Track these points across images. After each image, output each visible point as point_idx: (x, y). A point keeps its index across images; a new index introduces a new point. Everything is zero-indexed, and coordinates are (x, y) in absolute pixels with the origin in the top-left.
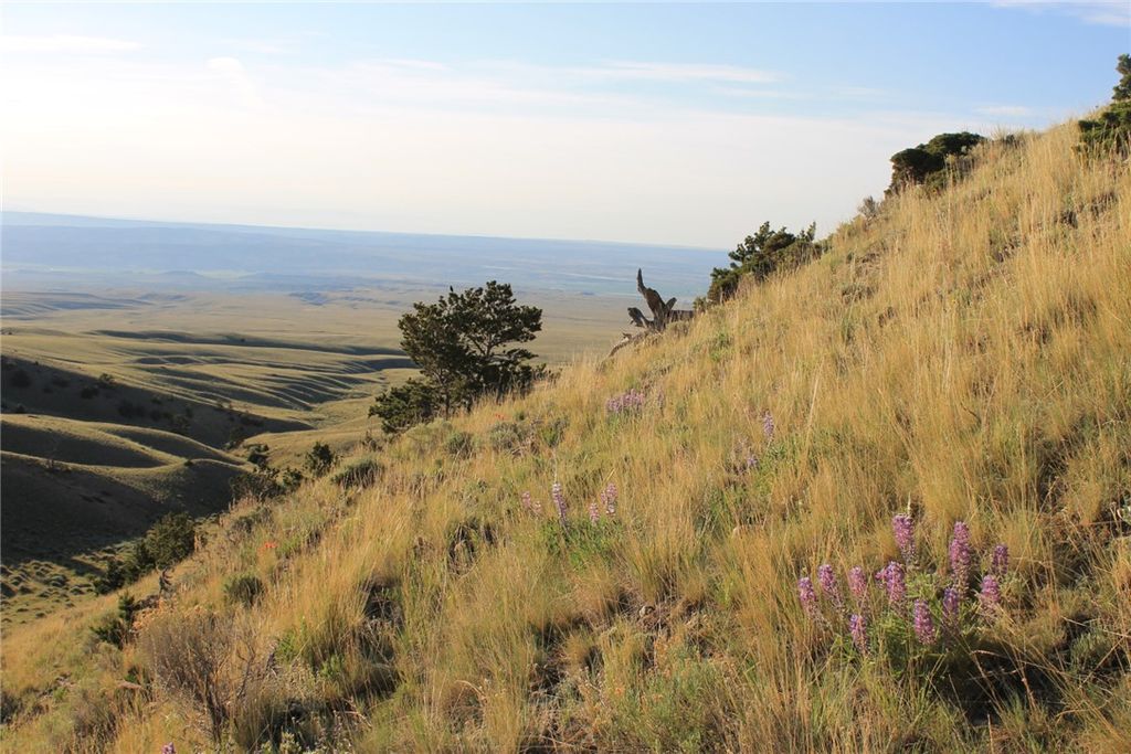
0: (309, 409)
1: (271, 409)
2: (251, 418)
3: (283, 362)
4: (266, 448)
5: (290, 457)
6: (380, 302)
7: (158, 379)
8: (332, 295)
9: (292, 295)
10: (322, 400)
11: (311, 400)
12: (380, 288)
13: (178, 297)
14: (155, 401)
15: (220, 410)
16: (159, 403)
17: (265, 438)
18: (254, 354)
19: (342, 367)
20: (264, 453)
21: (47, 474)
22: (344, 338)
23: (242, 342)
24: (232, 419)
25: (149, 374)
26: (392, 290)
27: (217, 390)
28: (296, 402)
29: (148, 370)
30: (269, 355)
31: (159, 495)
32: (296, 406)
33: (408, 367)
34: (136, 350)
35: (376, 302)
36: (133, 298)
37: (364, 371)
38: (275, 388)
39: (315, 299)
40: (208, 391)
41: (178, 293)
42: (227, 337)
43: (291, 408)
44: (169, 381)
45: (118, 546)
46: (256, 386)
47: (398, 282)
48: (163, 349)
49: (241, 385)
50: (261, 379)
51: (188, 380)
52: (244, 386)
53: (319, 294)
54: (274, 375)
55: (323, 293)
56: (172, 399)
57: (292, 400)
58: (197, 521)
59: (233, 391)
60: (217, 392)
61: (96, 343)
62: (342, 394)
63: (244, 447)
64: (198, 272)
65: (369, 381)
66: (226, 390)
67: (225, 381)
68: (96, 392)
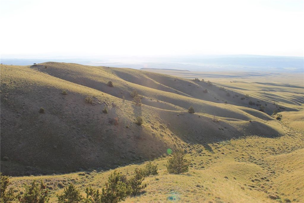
0: (300, 105)
1: (290, 104)
2: (282, 107)
3: (298, 92)
4: (282, 116)
5: (287, 119)
7: (262, 95)
11: (302, 103)
14: (258, 101)
15: (274, 104)
16: (259, 102)
17: (282, 113)
18: (291, 89)
20: (281, 117)
21: (212, 122)
23: (289, 86)
25: (261, 94)
28: (297, 103)
30: (295, 90)
31: (239, 129)
32: (297, 104)
34: (262, 87)
38: (293, 99)
40: (274, 99)
41: (278, 73)
42: (285, 85)
43: (295, 105)
44: (265, 96)
45: (221, 142)
46: (287, 98)
48: (268, 87)
50: (290, 96)
54: (294, 96)
57: (296, 103)
58: (246, 137)
59: (280, 99)
60: (276, 100)
61: (253, 85)
63: (277, 115)
64: (284, 68)
66: (279, 99)
67: (279, 96)
68: (244, 98)
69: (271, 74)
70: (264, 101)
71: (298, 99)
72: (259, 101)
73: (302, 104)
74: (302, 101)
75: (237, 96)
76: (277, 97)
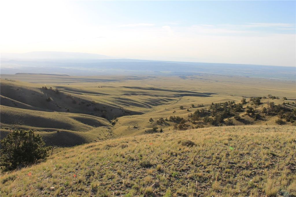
0: (150, 108)
1: (138, 107)
2: (127, 111)
4: (117, 121)
8: (188, 77)
9: (180, 77)
12: (199, 75)
23: (153, 89)
26: (202, 76)
32: (148, 107)
35: (197, 78)
38: (146, 102)
40: (125, 103)
41: (155, 76)
44: (118, 101)
53: (185, 77)
54: (150, 99)
57: (148, 105)
64: (161, 71)
66: (131, 103)
67: (133, 101)
68: (90, 105)
69: (148, 77)
70: (110, 107)
71: (152, 102)
72: (105, 107)
73: (154, 107)
74: (155, 104)
75: (84, 103)
76: (130, 101)
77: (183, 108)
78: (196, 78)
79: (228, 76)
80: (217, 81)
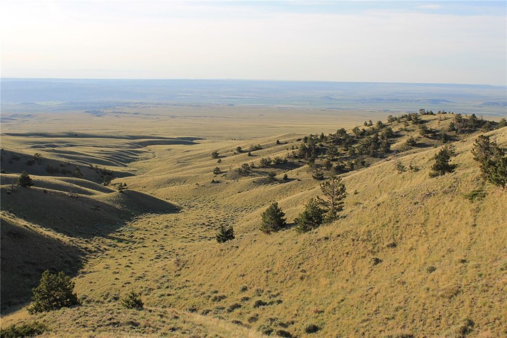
0: (126, 166)
1: (109, 166)
3: (99, 144)
4: (125, 185)
6: (130, 113)
7: (53, 155)
8: (105, 111)
9: (86, 112)
10: (129, 161)
11: (124, 162)
12: (129, 107)
13: (29, 115)
14: (62, 165)
15: (92, 168)
18: (84, 141)
19: (128, 145)
22: (121, 132)
23: (76, 136)
24: (98, 172)
26: (135, 107)
27: (82, 159)
28: (120, 164)
29: (47, 151)
30: (91, 141)
33: (158, 144)
34: (27, 142)
36: (6, 117)
37: (139, 147)
38: (107, 157)
39: (97, 114)
41: (28, 114)
42: (68, 133)
46: (98, 156)
47: (137, 103)
49: (91, 156)
50: (97, 153)
51: (67, 155)
52: (93, 156)
53: (99, 111)
54: (102, 151)
55: (101, 110)
56: (69, 164)
57: (117, 162)
61: (8, 140)
62: (137, 158)
63: (112, 185)
65: (145, 152)
69: (12, 116)
77: (219, 155)
78: (125, 113)
79: (192, 106)
80: (173, 117)
